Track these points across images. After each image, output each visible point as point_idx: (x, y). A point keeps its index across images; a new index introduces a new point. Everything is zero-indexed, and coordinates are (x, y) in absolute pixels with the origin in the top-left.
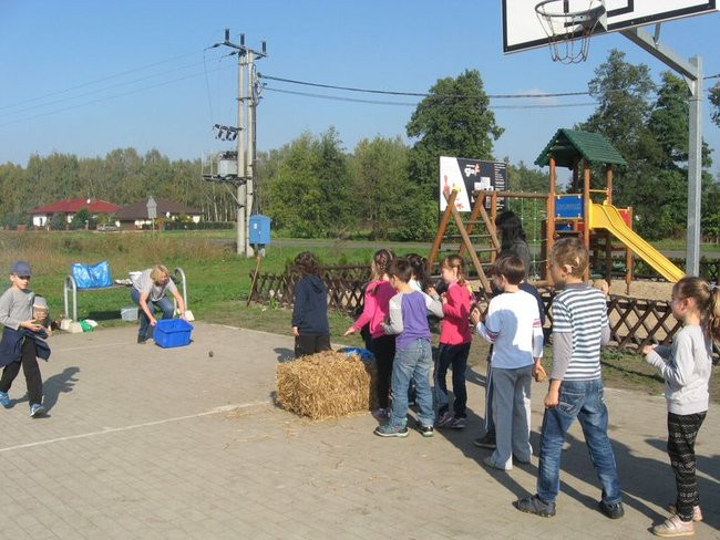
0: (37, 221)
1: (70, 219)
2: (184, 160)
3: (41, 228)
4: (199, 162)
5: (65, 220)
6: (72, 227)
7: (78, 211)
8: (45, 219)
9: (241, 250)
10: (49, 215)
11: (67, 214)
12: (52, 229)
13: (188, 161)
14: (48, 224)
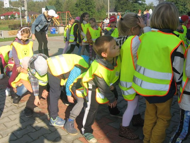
0: (2, 18)
1: (9, 17)
2: (37, 1)
3: (3, 19)
4: (41, 1)
5: (8, 17)
6: (10, 19)
7: (11, 15)
8: (3, 17)
9: (26, 23)
10: (4, 16)
11: (9, 16)
12: (5, 19)
13: (38, 1)
14: (4, 18)
